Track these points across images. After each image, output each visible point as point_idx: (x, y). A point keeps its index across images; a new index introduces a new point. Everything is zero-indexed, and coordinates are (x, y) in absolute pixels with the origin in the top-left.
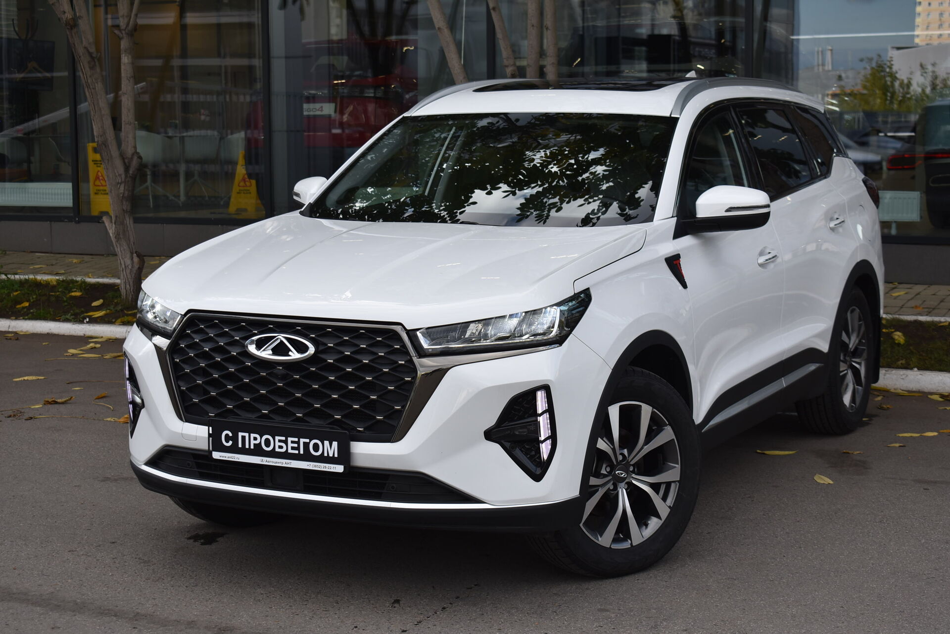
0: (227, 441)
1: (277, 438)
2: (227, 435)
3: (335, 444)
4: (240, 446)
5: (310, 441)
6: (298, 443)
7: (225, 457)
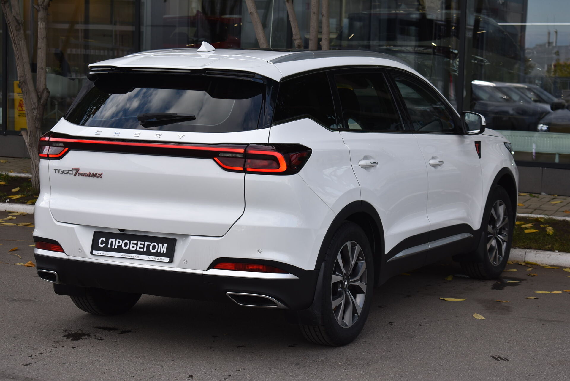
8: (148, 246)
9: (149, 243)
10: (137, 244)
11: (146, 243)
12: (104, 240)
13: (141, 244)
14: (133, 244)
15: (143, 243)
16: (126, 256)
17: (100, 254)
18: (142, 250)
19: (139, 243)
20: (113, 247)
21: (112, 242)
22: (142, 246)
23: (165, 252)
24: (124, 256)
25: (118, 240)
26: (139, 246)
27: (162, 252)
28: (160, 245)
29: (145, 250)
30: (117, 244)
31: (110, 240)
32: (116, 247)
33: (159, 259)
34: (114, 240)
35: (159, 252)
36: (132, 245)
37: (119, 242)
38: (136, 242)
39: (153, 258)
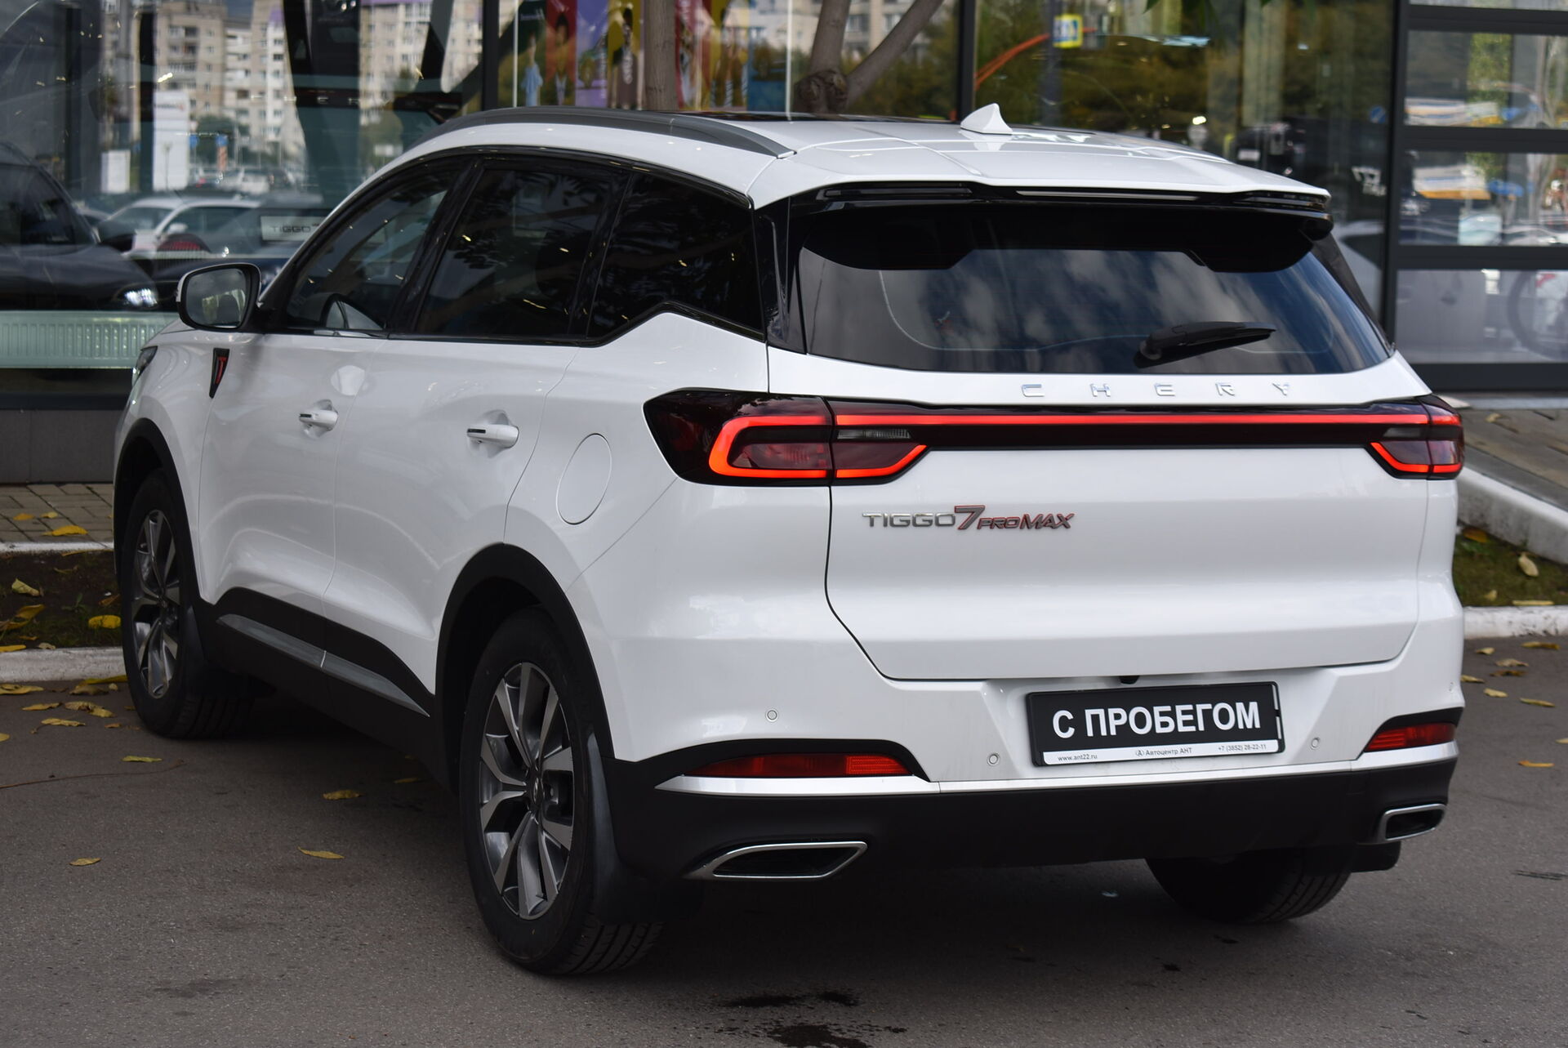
8: (1208, 714)
9: (1209, 706)
10: (1173, 714)
11: (1200, 708)
12: (1070, 716)
13: (1184, 713)
14: (1162, 714)
15: (1190, 707)
16: (1152, 753)
17: (1070, 758)
18: (1192, 729)
19: (1179, 708)
20: (1104, 733)
21: (1095, 718)
22: (1190, 717)
23: (1258, 725)
24: (1148, 753)
25: (1112, 711)
26: (1181, 718)
27: (1249, 726)
28: (1240, 706)
29: (1201, 728)
30: (1113, 723)
31: (1089, 713)
32: (1113, 732)
33: (1249, 746)
34: (1101, 712)
35: (1241, 726)
36: (1159, 719)
37: (1117, 717)
38: (1168, 708)
39: (1232, 748)
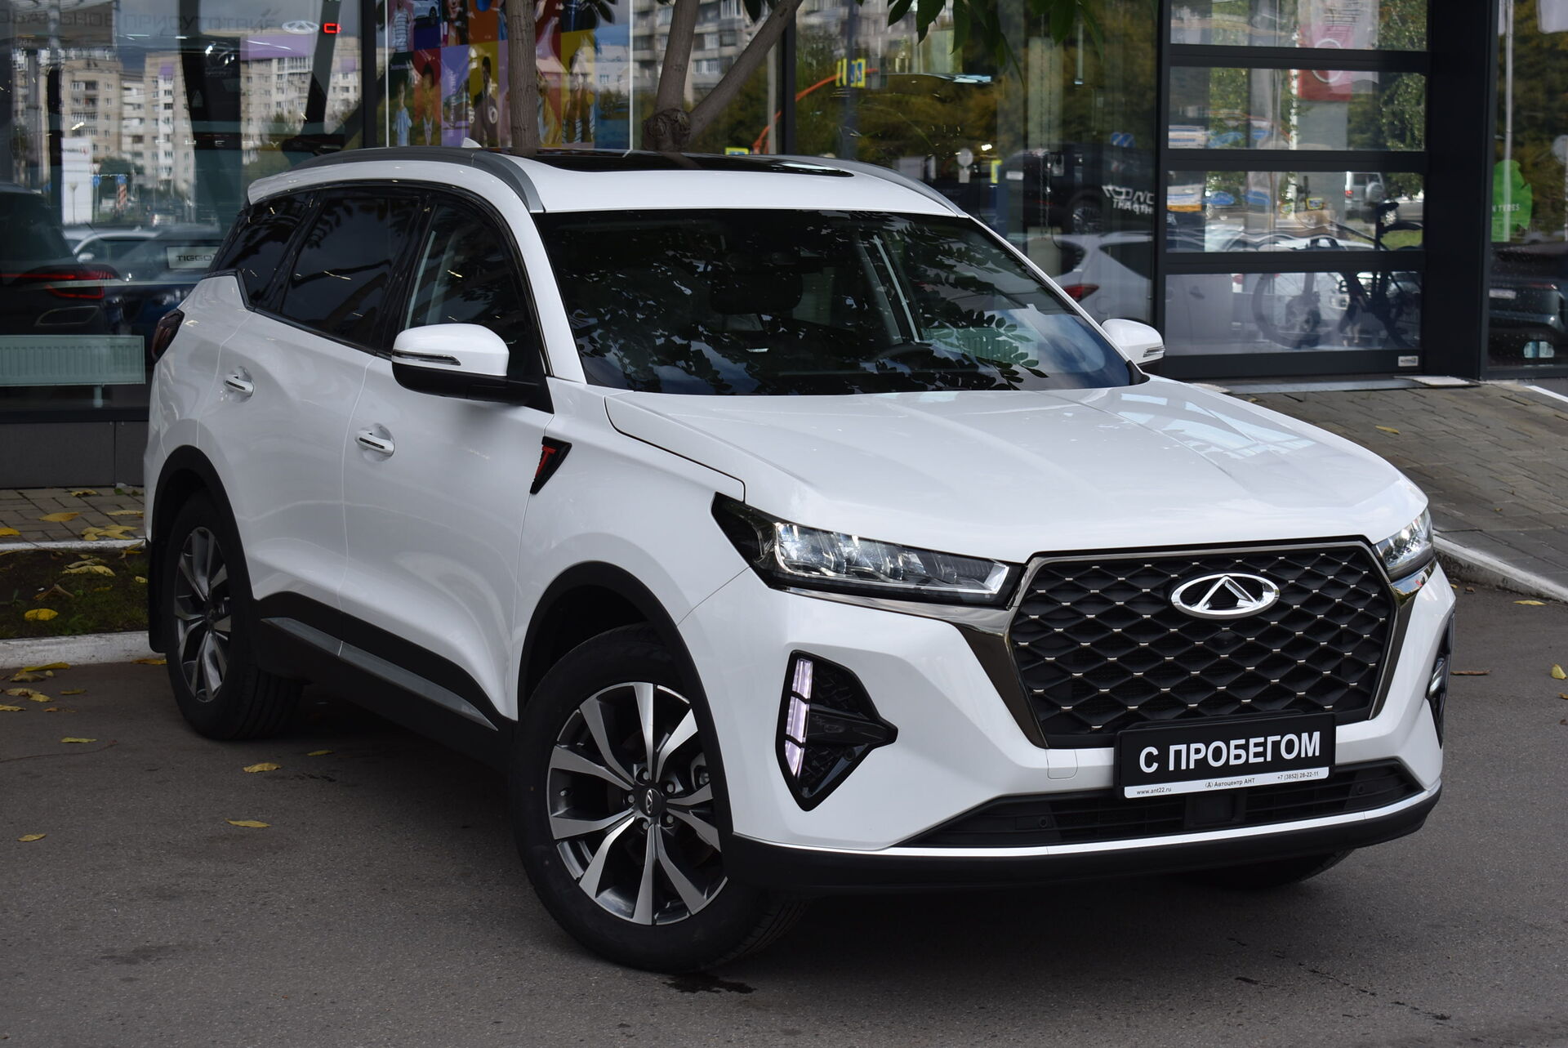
0: (1148, 765)
1: (1233, 743)
2: (1149, 755)
3: (1317, 735)
4: (1171, 768)
5: (1282, 738)
6: (1264, 744)
7: (1147, 792)
